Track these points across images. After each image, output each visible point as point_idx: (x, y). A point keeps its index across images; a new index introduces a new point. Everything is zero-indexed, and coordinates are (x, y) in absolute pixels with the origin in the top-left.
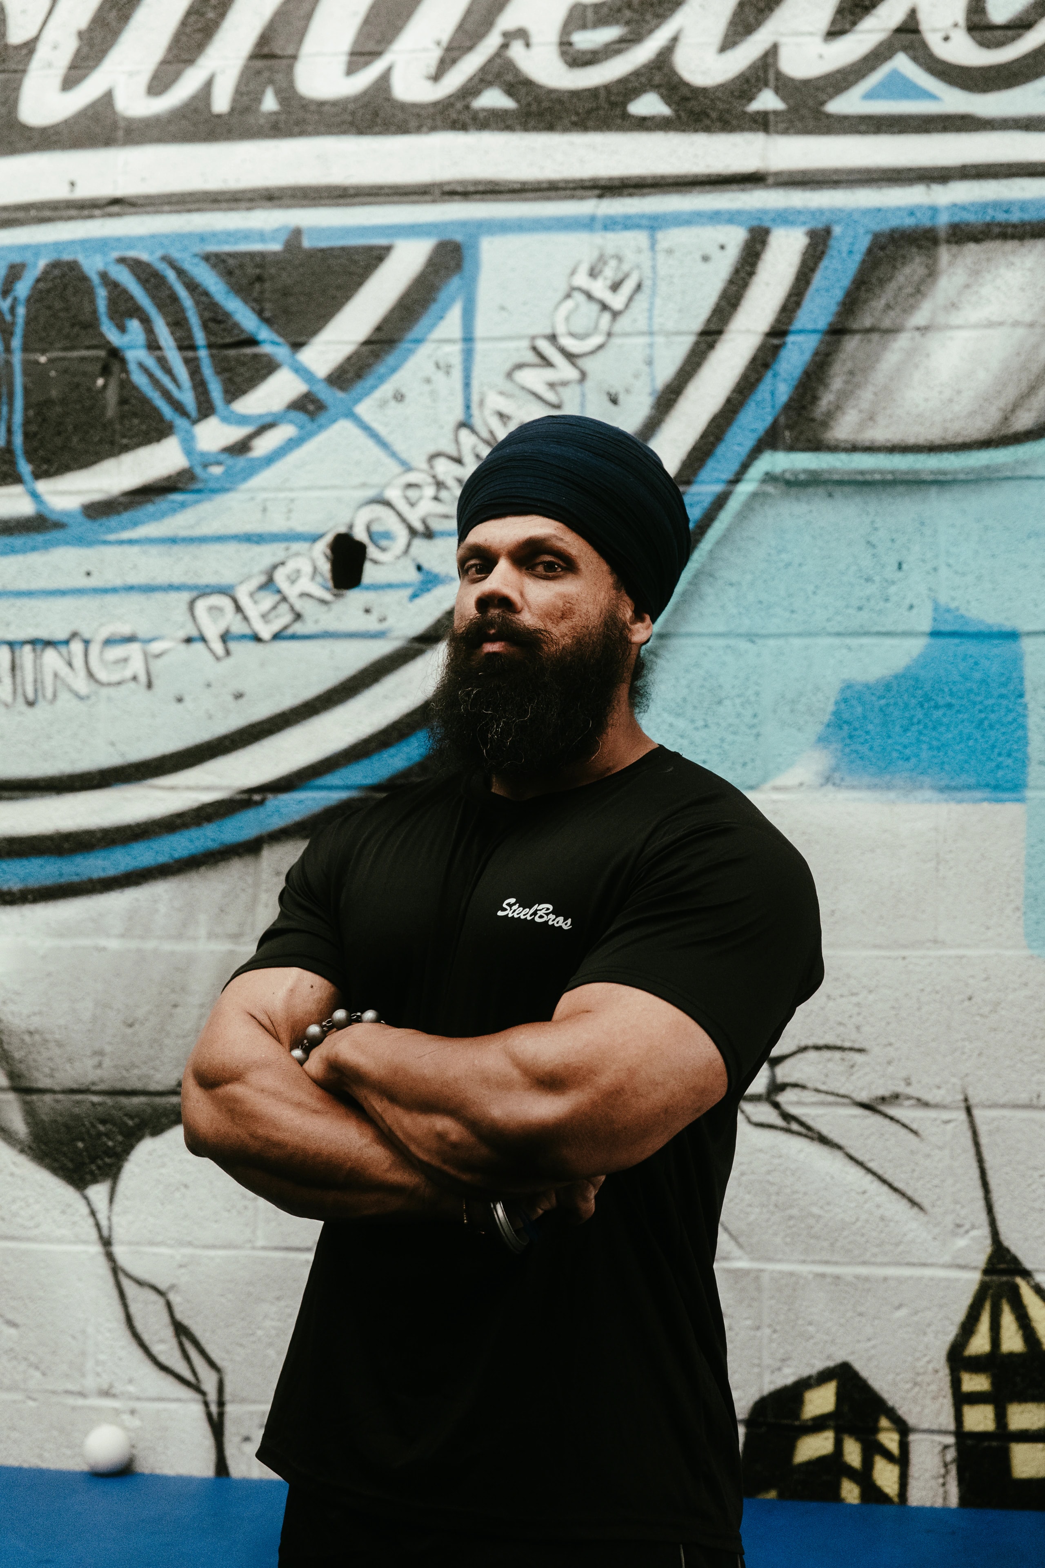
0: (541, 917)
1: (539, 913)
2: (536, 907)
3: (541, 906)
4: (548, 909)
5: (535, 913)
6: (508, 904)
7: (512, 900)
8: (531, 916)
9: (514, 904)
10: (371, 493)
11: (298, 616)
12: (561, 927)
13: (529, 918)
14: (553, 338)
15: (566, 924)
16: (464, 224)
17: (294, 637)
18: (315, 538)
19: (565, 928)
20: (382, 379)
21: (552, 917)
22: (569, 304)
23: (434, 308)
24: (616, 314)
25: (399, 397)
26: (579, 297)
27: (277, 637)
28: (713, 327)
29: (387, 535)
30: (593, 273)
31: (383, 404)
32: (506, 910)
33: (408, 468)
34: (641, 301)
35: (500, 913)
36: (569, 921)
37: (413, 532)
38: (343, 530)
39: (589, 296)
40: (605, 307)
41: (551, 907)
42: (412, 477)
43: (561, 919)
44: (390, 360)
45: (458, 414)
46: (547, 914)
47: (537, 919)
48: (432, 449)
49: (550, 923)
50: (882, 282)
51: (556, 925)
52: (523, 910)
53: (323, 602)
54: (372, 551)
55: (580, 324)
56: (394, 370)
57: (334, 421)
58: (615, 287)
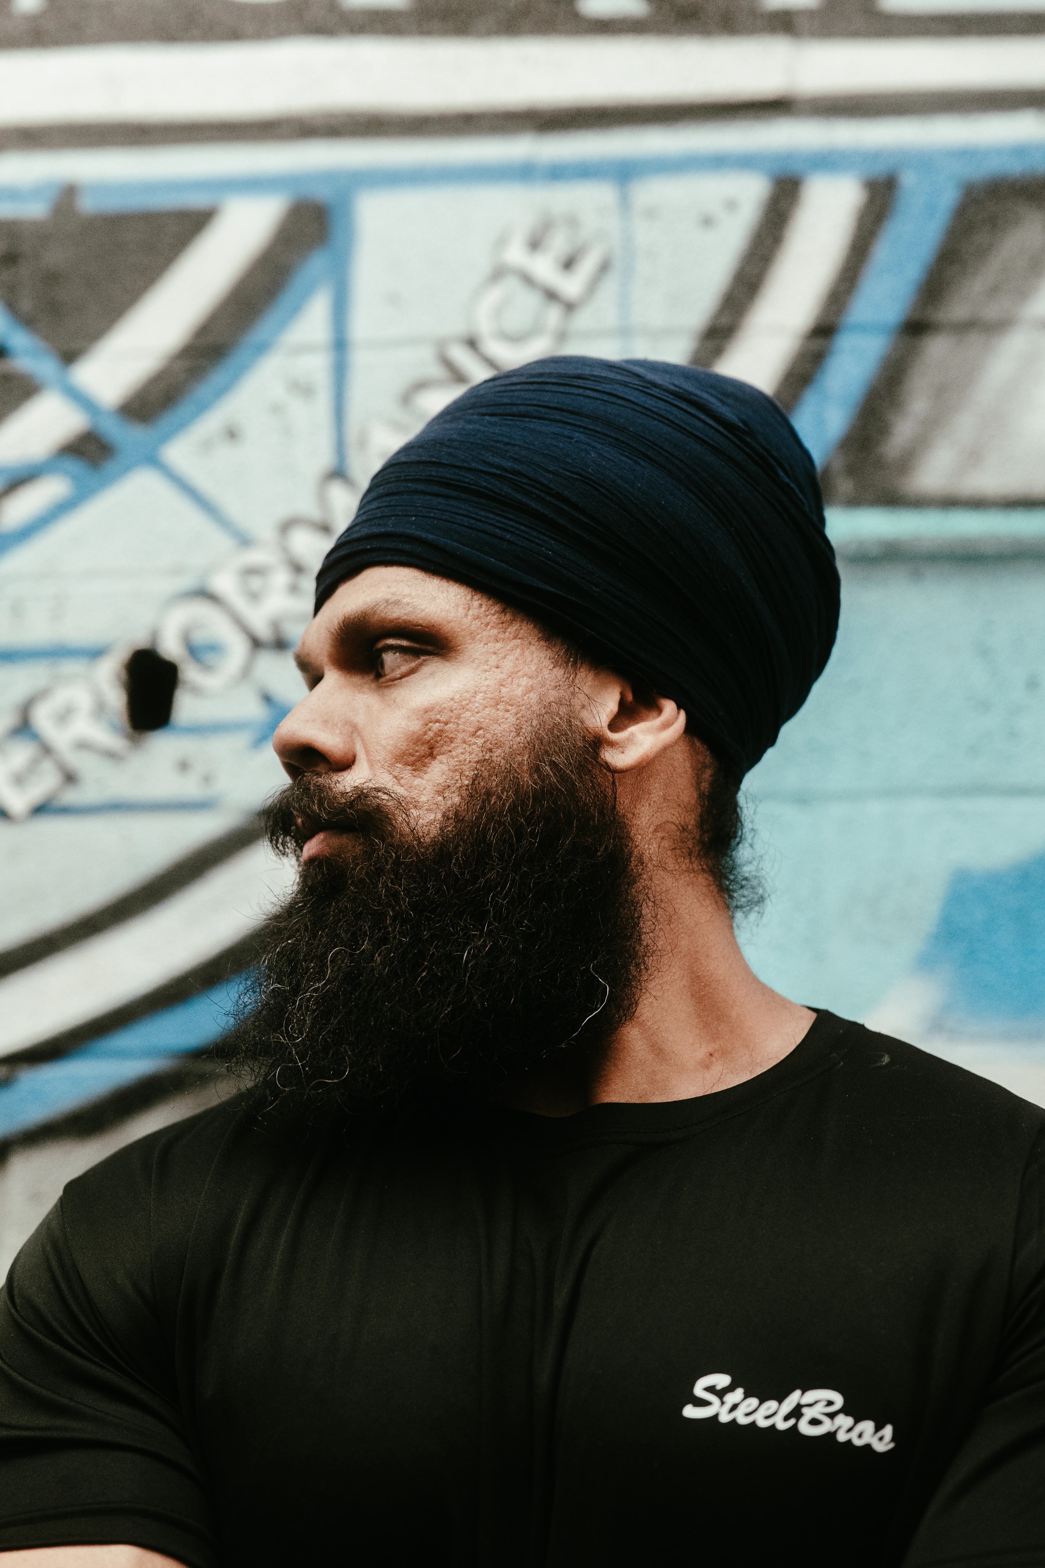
0: (814, 1422)
1: (808, 1414)
2: (795, 1398)
3: (812, 1396)
4: (830, 1403)
5: (796, 1413)
6: (711, 1389)
7: (722, 1380)
8: (787, 1418)
9: (730, 1389)
10: (187, 582)
11: (70, 778)
12: (868, 1447)
13: (782, 1426)
14: (472, 343)
15: (881, 1439)
16: (330, 177)
17: (66, 811)
18: (95, 653)
19: (881, 1447)
20: (203, 407)
21: (844, 1421)
22: (495, 295)
23: (287, 299)
24: (570, 307)
25: (232, 434)
26: (512, 284)
27: (40, 810)
28: (725, 320)
29: (215, 648)
30: (535, 244)
31: (207, 446)
32: (705, 1403)
33: (244, 541)
34: (609, 289)
35: (690, 1412)
36: (888, 1431)
37: (256, 644)
38: (139, 639)
39: (528, 280)
40: (551, 295)
41: (838, 1400)
42: (255, 557)
43: (868, 1426)
44: (217, 377)
45: (325, 459)
46: (832, 1416)
47: (805, 1428)
48: (283, 511)
49: (842, 1437)
50: (983, 253)
51: (858, 1442)
52: (761, 1404)
53: (111, 755)
54: (189, 673)
55: (516, 320)
56: (223, 391)
57: (127, 469)
58: (569, 264)
